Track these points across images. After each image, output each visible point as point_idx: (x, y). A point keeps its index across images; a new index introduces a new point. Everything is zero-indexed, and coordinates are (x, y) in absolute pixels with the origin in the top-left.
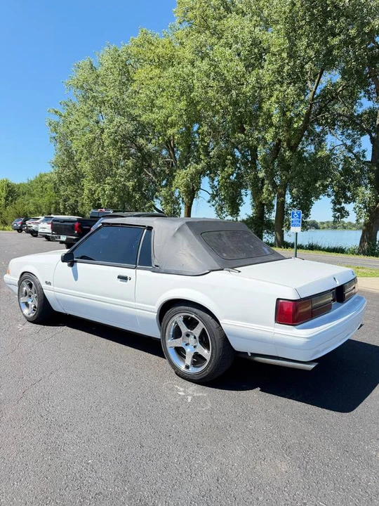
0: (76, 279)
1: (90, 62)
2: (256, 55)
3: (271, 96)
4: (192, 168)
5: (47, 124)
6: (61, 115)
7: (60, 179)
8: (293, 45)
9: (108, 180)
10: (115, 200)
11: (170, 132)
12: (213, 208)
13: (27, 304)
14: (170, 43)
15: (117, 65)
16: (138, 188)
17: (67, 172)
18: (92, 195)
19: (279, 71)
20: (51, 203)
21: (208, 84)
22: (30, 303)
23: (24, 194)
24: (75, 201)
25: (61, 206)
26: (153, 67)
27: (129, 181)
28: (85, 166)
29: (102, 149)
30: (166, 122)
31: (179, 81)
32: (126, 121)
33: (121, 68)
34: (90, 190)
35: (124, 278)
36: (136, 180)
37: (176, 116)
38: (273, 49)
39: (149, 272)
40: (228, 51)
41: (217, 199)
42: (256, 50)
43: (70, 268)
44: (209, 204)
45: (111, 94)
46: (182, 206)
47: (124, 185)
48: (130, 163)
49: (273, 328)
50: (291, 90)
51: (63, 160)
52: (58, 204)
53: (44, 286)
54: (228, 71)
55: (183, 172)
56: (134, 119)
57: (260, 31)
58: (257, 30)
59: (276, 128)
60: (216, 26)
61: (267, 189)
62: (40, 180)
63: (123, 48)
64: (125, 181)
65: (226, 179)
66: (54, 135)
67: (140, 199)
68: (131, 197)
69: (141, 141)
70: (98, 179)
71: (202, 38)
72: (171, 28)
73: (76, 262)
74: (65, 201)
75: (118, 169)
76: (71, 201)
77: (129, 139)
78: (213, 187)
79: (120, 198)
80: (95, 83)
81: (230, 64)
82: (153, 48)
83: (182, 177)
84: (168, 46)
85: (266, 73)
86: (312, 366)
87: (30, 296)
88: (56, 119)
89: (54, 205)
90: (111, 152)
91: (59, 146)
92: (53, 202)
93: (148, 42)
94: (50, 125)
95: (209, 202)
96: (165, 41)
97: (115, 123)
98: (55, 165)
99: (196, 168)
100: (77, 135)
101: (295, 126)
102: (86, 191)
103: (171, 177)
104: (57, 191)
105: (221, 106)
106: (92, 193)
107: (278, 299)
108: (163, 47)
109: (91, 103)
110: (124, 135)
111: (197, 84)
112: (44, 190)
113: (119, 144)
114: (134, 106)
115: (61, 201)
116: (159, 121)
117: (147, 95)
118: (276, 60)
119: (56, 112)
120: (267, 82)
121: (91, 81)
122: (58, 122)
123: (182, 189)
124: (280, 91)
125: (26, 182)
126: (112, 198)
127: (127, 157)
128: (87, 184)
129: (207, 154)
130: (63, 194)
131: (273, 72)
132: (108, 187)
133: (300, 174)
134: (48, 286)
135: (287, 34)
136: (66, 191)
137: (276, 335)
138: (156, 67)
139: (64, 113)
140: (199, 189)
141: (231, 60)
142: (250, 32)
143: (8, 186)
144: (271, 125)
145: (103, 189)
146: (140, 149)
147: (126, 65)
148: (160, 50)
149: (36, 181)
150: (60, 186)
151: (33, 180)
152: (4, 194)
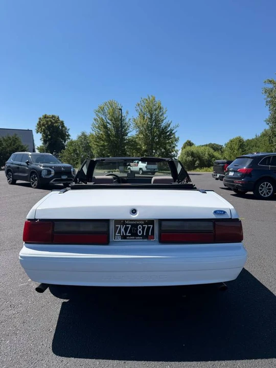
5: (264, 92)
7: (273, 132)
66: (269, 99)
88: (271, 86)
91: (272, 107)
94: (266, 92)
98: (269, 121)
119: (270, 81)
122: (272, 89)
143: (240, 142)
149: (261, 136)
150: (273, 138)
151: (260, 135)
152: (237, 147)
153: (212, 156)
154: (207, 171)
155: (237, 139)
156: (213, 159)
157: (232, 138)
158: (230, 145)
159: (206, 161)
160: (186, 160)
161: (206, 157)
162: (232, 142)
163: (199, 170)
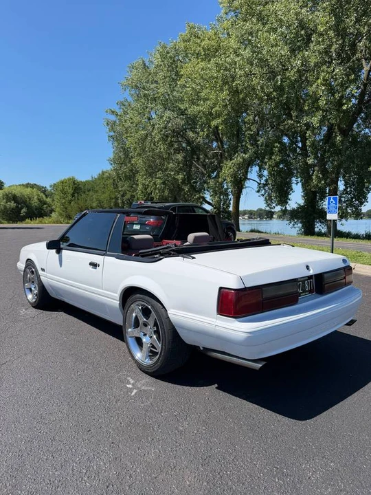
0: (61, 266)
1: (143, 61)
2: (303, 36)
3: (318, 78)
4: (238, 158)
5: (105, 124)
6: (117, 115)
7: (118, 174)
8: (339, 21)
9: (159, 174)
10: (166, 193)
11: (214, 123)
12: (263, 198)
13: (31, 290)
14: (215, 34)
15: (166, 62)
16: (187, 180)
17: (124, 169)
18: (146, 189)
19: (327, 52)
20: (111, 198)
21: (251, 72)
22: (33, 289)
23: (89, 191)
24: (131, 195)
25: (120, 201)
26: (200, 60)
27: (179, 174)
28: (139, 162)
29: (154, 145)
30: (211, 114)
31: (222, 71)
32: (176, 116)
33: (170, 64)
34: (143, 184)
35: (94, 265)
36: (185, 173)
37: (220, 107)
38: (321, 29)
39: (113, 259)
40: (272, 36)
41: (266, 188)
42: (303, 32)
43: (58, 255)
44: (258, 194)
45: (162, 90)
46: (231, 197)
47: (174, 178)
48: (180, 157)
49: (215, 320)
50: (339, 70)
51: (120, 157)
52: (117, 198)
53: (40, 272)
54: (271, 56)
55: (230, 163)
56: (182, 112)
57: (308, 11)
58: (304, 10)
59: (323, 111)
60: (261, 12)
61: (317, 176)
62: (102, 177)
63: (171, 45)
64: (174, 174)
65: (273, 167)
66: (112, 133)
67: (189, 191)
68: (181, 190)
69: (191, 134)
70: (151, 174)
71: (248, 25)
72: (218, 20)
73: (62, 249)
74: (123, 196)
75: (169, 163)
76: (128, 196)
77: (179, 133)
78: (260, 176)
79: (171, 191)
80: (147, 82)
81: (274, 49)
82: (199, 41)
83: (228, 168)
84: (214, 38)
85: (312, 55)
86: (258, 366)
87: (33, 282)
88: (113, 118)
89: (114, 200)
90: (162, 147)
91: (116, 144)
92: (113, 197)
93: (195, 36)
94: (108, 124)
95: (258, 191)
96: (211, 33)
97: (164, 118)
98: (113, 161)
99: (243, 158)
100: (131, 133)
101: (344, 108)
102: (140, 186)
103: (218, 168)
104: (116, 187)
105: (265, 93)
106: (146, 187)
107: (221, 288)
108: (209, 39)
109: (143, 100)
110: (174, 130)
111: (239, 72)
112: (105, 186)
113: (169, 139)
114: (182, 100)
115: (119, 196)
116: (203, 113)
117: (193, 88)
118: (323, 40)
119: (113, 112)
120: (312, 64)
121: (144, 80)
122: (115, 122)
123: (229, 180)
124: (328, 72)
125: (90, 179)
126: (163, 192)
127: (177, 151)
128: (141, 180)
129: (255, 143)
130: (120, 189)
131: (320, 53)
132: (159, 181)
133: (351, 159)
134: (43, 272)
135: (333, 11)
136: (124, 186)
137: (217, 328)
138: (202, 60)
139: (120, 112)
140: (246, 178)
141: (276, 45)
142: (297, 14)
143: (74, 183)
144: (318, 108)
145: (155, 183)
146: (189, 143)
147: (174, 61)
148: (206, 43)
149: (99, 179)
150: (118, 182)
151: (96, 177)
152: (70, 191)
153: (42, 202)
154: (41, 222)
155: (70, 179)
156: (45, 206)
157: (63, 179)
158: (61, 187)
159: (36, 209)
160: (5, 207)
161: (35, 202)
162: (63, 182)
163: (29, 221)
